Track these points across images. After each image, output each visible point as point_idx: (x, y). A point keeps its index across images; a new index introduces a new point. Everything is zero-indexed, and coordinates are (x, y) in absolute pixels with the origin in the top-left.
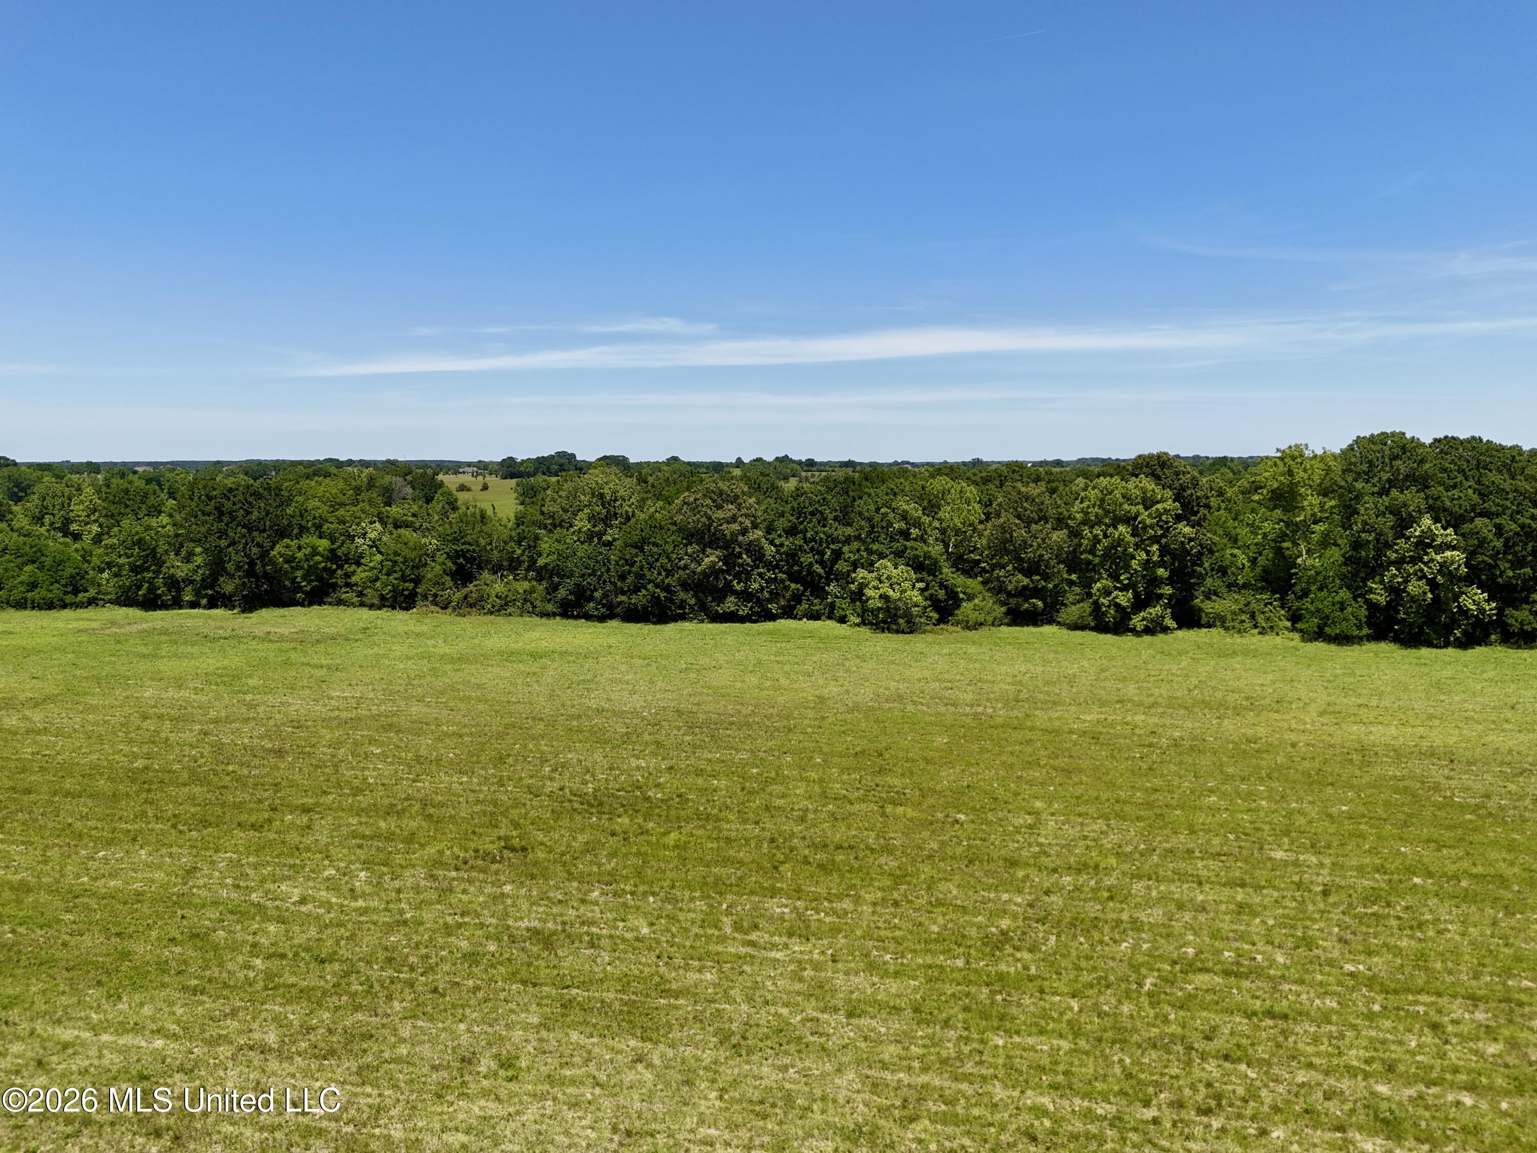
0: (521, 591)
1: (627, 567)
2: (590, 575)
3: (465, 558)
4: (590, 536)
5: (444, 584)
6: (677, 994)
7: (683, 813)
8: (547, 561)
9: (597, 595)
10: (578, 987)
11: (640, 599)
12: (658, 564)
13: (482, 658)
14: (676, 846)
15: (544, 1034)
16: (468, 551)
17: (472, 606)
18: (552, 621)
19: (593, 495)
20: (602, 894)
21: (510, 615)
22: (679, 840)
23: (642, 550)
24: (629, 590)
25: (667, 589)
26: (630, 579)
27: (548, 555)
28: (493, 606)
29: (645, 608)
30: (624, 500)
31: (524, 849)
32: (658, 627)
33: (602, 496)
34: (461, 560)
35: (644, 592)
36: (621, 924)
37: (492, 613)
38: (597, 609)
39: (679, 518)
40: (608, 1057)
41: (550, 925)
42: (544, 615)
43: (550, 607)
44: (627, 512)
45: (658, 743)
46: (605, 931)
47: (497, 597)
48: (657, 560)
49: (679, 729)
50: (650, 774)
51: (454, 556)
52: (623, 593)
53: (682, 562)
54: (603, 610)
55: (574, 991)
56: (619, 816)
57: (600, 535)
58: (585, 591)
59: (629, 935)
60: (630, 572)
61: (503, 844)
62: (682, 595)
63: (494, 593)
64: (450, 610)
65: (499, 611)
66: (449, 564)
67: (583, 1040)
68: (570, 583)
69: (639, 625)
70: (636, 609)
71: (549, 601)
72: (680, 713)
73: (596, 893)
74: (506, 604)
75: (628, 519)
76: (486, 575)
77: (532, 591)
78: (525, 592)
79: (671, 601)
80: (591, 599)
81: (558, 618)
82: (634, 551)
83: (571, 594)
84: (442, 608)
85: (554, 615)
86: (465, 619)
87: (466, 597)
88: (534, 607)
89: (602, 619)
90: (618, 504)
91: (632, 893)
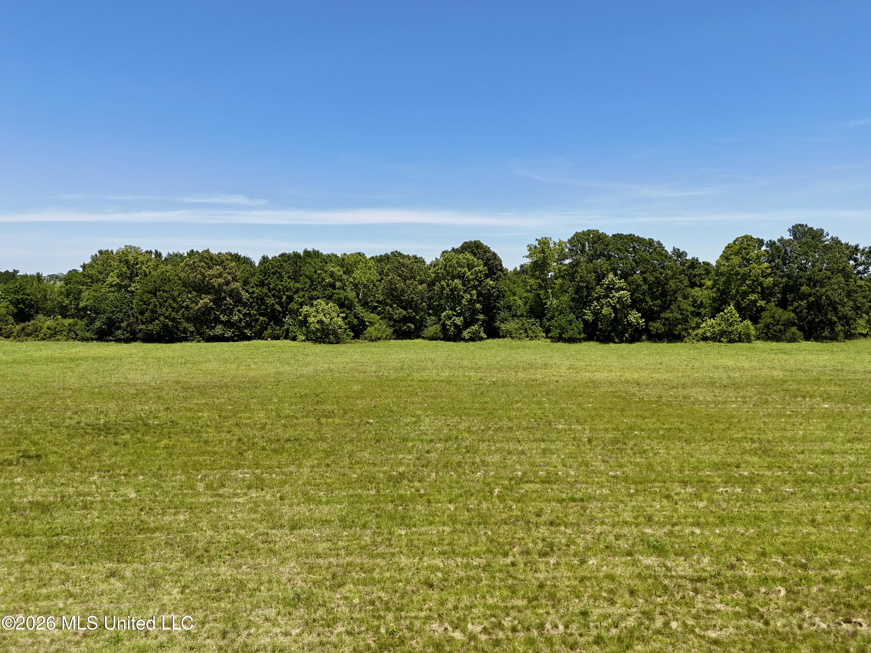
0: (67, 324)
1: (144, 306)
2: (118, 312)
3: (24, 304)
4: (119, 287)
5: (7, 321)
6: (154, 530)
7: (173, 430)
8: (88, 303)
9: (124, 325)
10: (67, 534)
11: (154, 327)
12: (167, 304)
13: (32, 361)
14: (166, 447)
15: (27, 567)
16: (27, 299)
17: (28, 335)
18: (90, 344)
19: (120, 261)
20: (100, 477)
21: (58, 340)
22: (169, 444)
23: (155, 295)
24: (147, 322)
25: (174, 320)
26: (147, 314)
27: (88, 300)
28: (45, 335)
29: (158, 333)
30: (143, 264)
31: (38, 457)
32: (168, 345)
33: (127, 262)
34: (21, 305)
35: (157, 322)
36: (112, 494)
37: (44, 339)
38: (123, 334)
39: (183, 275)
40: (84, 577)
41: (51, 499)
42: (84, 339)
43: (88, 335)
44: (144, 271)
45: (159, 397)
46: (98, 499)
47: (48, 328)
48: (166, 301)
49: (176, 390)
50: (151, 412)
51: (16, 303)
52: (143, 323)
53: (185, 303)
54: (127, 335)
55: (63, 537)
56: (122, 434)
57: (126, 287)
58: (115, 323)
59: (119, 499)
60: (147, 309)
61: (21, 454)
62: (185, 325)
63: (45, 326)
64: (11, 338)
65: (50, 337)
66: (11, 307)
67: (63, 568)
68: (103, 317)
69: (154, 344)
70: (152, 334)
71: (88, 331)
72: (178, 382)
73: (95, 477)
74: (55, 333)
75: (146, 275)
76: (40, 316)
77: (76, 324)
78: (69, 324)
79: (177, 328)
80: (119, 328)
81: (95, 342)
82: (149, 296)
83: (104, 324)
84: (6, 337)
85: (92, 339)
86: (23, 344)
87: (23, 329)
88: (77, 335)
89: (127, 341)
90: (138, 266)
91: (125, 475)
